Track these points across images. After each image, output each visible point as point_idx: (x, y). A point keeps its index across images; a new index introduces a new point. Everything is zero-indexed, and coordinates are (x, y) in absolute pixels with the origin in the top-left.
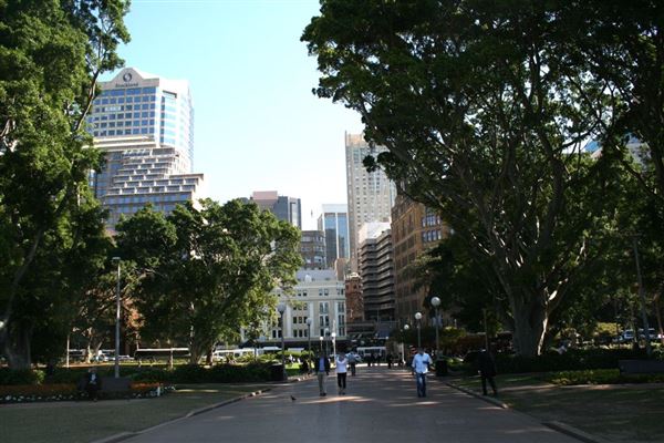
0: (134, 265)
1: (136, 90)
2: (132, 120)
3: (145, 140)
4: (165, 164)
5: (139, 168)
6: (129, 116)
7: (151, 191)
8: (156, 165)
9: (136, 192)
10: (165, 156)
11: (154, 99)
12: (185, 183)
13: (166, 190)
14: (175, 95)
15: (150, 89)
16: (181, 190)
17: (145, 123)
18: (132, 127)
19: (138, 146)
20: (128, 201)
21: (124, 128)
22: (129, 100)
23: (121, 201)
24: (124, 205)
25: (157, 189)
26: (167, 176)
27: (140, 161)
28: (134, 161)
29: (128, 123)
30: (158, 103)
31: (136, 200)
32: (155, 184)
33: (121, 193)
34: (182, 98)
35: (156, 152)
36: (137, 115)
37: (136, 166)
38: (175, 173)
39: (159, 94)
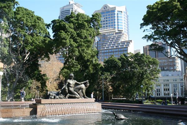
0: (109, 73)
1: (108, 12)
2: (108, 22)
3: (112, 30)
4: (119, 38)
5: (111, 39)
6: (107, 21)
7: (115, 47)
8: (116, 38)
9: (110, 48)
10: (119, 35)
11: (114, 14)
12: (126, 44)
13: (120, 47)
14: (122, 12)
15: (113, 10)
16: (124, 46)
17: (112, 23)
18: (108, 25)
19: (110, 32)
20: (108, 51)
21: (105, 25)
22: (106, 15)
23: (105, 51)
24: (106, 53)
25: (117, 46)
26: (120, 42)
27: (111, 37)
28: (109, 37)
29: (107, 24)
30: (116, 15)
31: (110, 51)
32: (116, 45)
33: (105, 48)
34: (124, 12)
35: (116, 33)
36: (109, 20)
37: (110, 39)
38: (123, 40)
39: (116, 12)
